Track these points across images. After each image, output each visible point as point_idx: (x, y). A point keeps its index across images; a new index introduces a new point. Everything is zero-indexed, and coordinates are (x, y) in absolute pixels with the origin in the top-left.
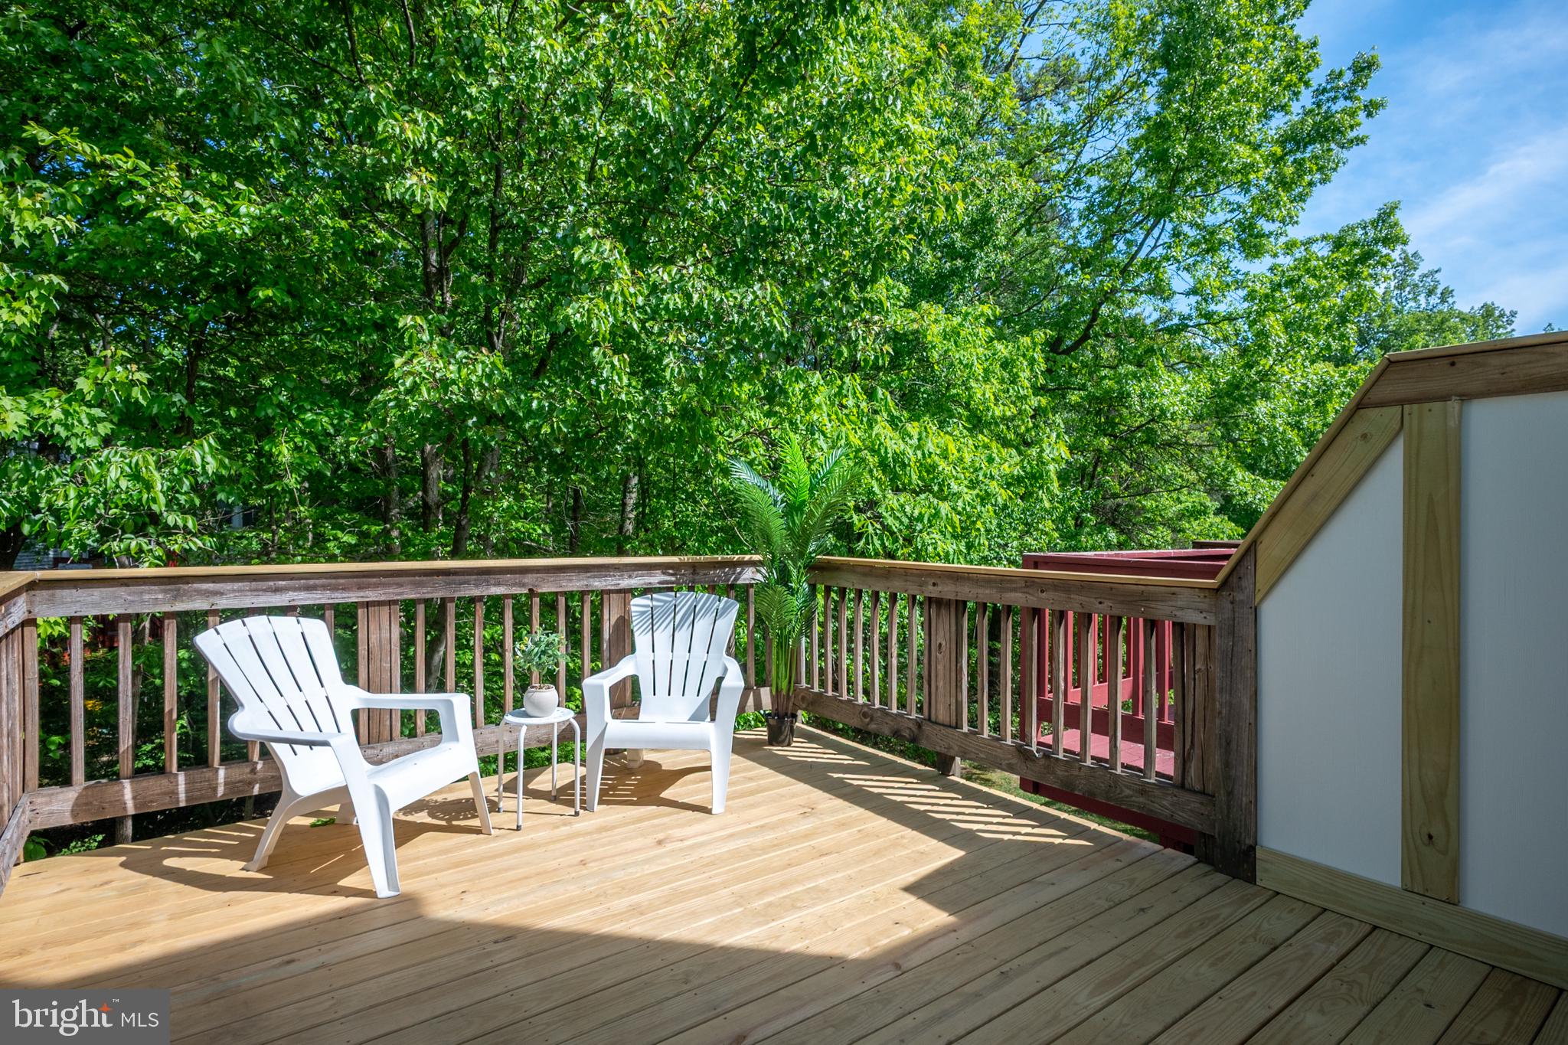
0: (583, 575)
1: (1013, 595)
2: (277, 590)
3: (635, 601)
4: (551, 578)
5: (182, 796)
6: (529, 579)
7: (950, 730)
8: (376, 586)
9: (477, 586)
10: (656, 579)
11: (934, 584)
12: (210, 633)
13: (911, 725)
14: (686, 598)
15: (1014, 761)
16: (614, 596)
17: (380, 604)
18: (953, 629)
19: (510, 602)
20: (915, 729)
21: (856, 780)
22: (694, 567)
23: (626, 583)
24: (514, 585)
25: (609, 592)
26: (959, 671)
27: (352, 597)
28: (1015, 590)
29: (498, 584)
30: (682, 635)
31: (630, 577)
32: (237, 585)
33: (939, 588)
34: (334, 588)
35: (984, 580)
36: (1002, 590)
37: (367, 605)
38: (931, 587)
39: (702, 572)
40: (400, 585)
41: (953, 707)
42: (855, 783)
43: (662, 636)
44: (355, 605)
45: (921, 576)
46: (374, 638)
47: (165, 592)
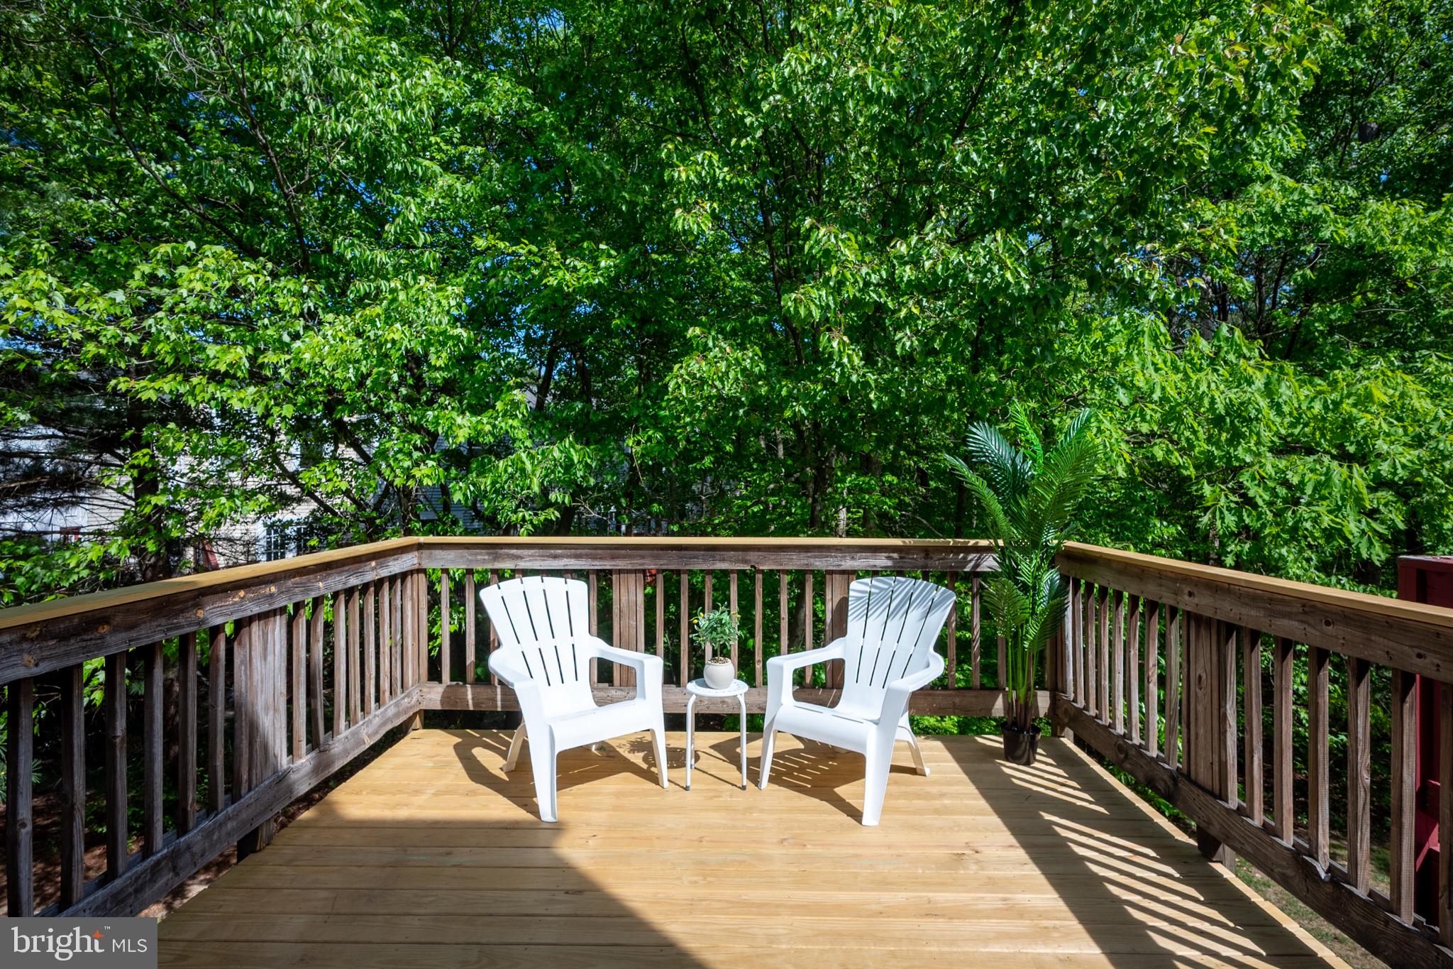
0: (803, 555)
1: (1285, 622)
2: (555, 557)
3: (855, 585)
4: (772, 556)
5: (499, 703)
6: (752, 556)
7: (1209, 798)
8: (624, 557)
9: (705, 560)
10: (881, 561)
11: (1190, 594)
12: (493, 587)
13: (1166, 777)
14: (905, 584)
15: (1290, 872)
16: (836, 577)
17: (628, 572)
18: (1215, 659)
19: (734, 577)
20: (1170, 783)
21: (1067, 829)
22: (927, 551)
23: (848, 564)
24: (737, 561)
25: (831, 572)
26: (1223, 719)
27: (607, 565)
28: (1288, 616)
29: (723, 560)
30: (894, 624)
31: (853, 558)
32: (531, 552)
33: (1196, 600)
34: (594, 558)
35: (1248, 595)
36: (1273, 614)
37: (620, 572)
38: (1186, 597)
39: (936, 557)
40: (643, 557)
41: (1216, 768)
42: (1064, 833)
43: (875, 622)
44: (610, 572)
45: (1175, 580)
46: (624, 599)
47: (489, 554)
